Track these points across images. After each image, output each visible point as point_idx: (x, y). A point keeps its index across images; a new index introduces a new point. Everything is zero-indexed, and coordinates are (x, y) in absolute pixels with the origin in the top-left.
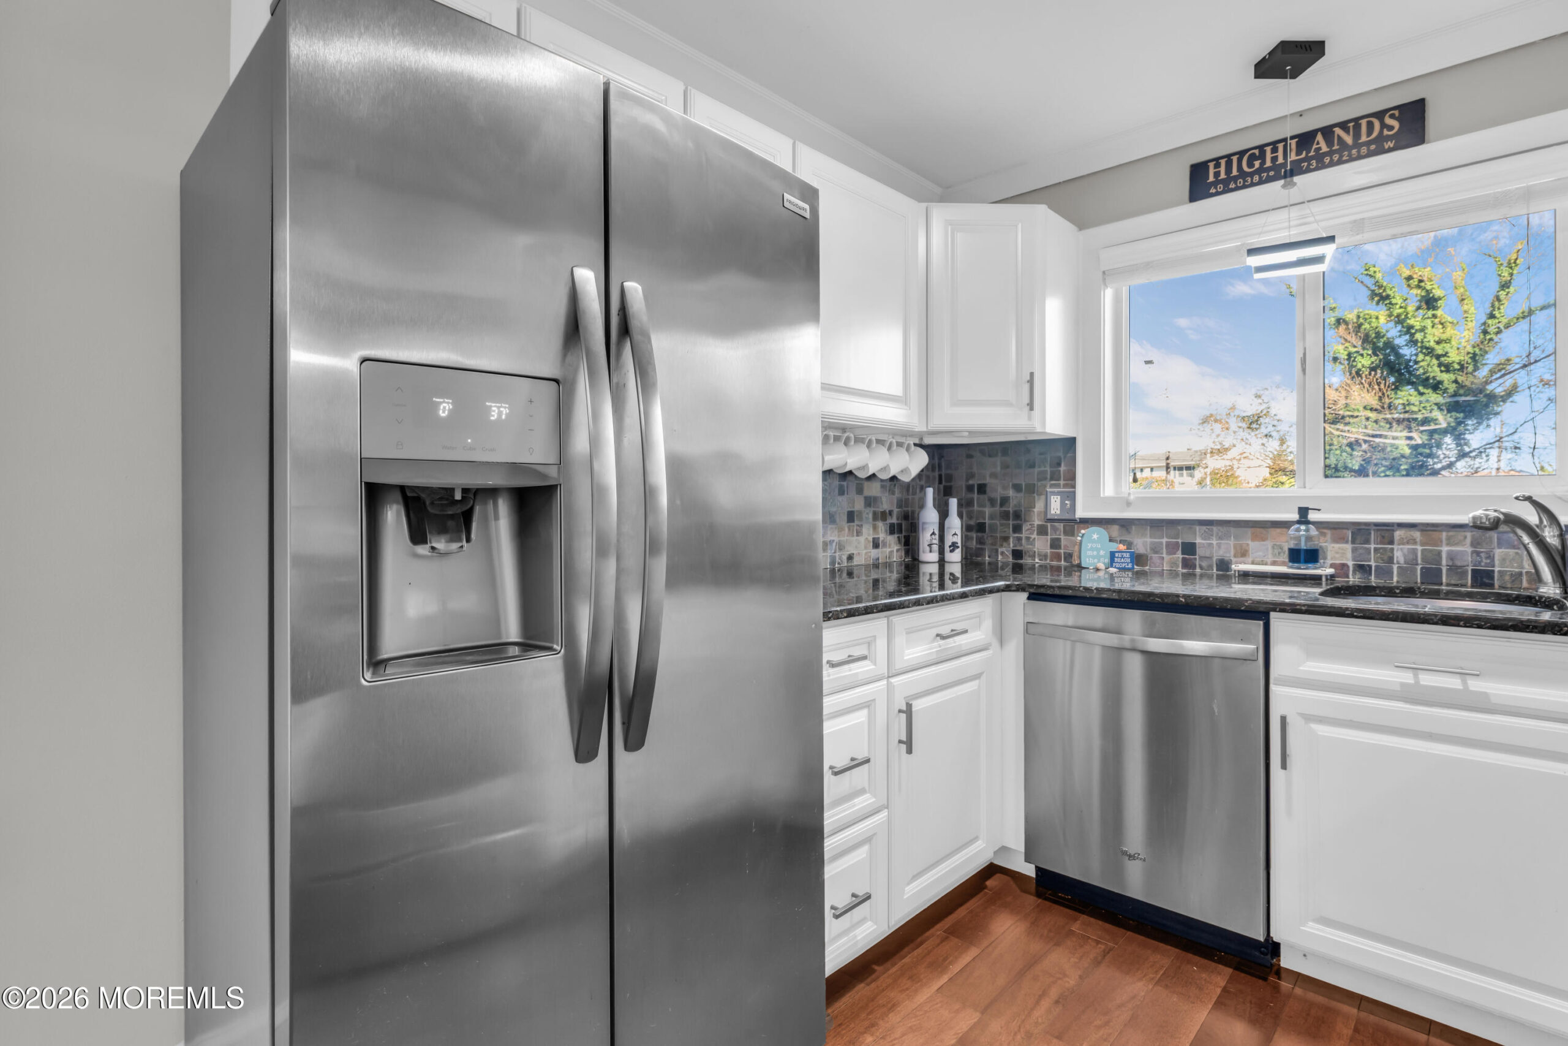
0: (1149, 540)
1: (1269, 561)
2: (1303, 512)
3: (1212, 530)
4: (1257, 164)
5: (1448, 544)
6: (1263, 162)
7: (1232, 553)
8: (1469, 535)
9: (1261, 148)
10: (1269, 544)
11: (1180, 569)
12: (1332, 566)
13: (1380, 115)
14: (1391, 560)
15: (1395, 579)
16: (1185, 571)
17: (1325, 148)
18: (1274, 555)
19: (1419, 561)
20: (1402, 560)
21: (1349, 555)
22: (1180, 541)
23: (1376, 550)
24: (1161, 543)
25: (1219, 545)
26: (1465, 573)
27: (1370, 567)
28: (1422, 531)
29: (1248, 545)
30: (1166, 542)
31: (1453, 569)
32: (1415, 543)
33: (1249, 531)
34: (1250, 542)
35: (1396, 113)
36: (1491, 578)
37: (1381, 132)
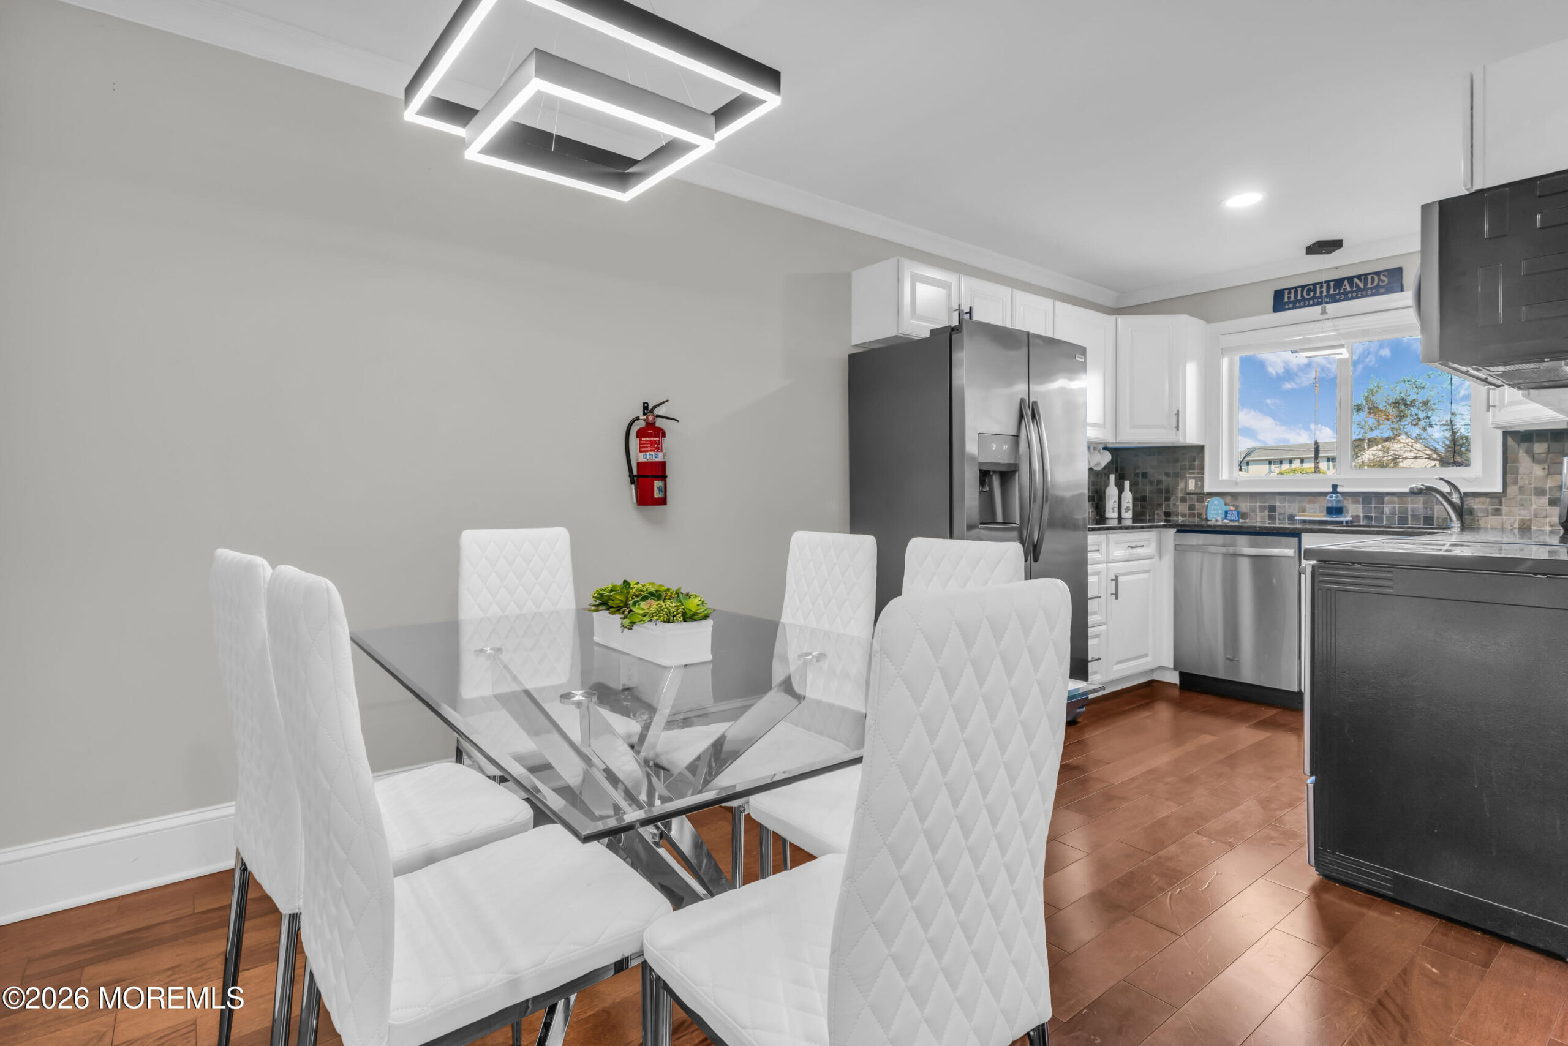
2: (1335, 487)
4: (1311, 294)
5: (1411, 504)
8: (1422, 498)
9: (1314, 285)
10: (1315, 505)
12: (1351, 516)
13: (1378, 273)
14: (1382, 513)
15: (1385, 523)
17: (1349, 288)
19: (1397, 513)
20: (1388, 513)
21: (1361, 510)
23: (1374, 507)
25: (1290, 507)
27: (1372, 516)
28: (1398, 497)
29: (1305, 506)
31: (1415, 517)
33: (1306, 498)
35: (1386, 273)
36: (1433, 521)
37: (1378, 282)
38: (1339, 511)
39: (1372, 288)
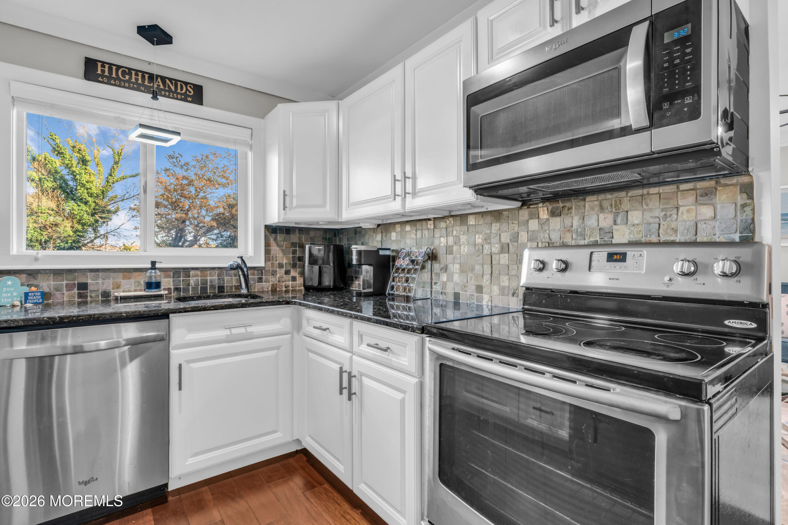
0: (52, 283)
1: (132, 290)
2: (153, 263)
3: (99, 275)
4: (127, 77)
5: (210, 276)
6: (131, 78)
7: (111, 287)
8: (217, 272)
9: (130, 69)
10: (132, 281)
11: (76, 299)
12: (164, 289)
13: (186, 84)
14: (189, 285)
15: (190, 293)
16: (80, 300)
17: (162, 87)
18: (135, 286)
19: (200, 284)
20: (193, 284)
21: (172, 283)
22: (76, 282)
23: (183, 280)
24: (62, 285)
25: (103, 283)
26: (215, 288)
27: (180, 288)
28: (200, 271)
29: (121, 282)
30: (66, 283)
31: (212, 287)
32: (198, 276)
33: (121, 275)
34: (122, 280)
35: (192, 86)
36: (224, 289)
37: (186, 92)
38: (158, 285)
39: (181, 94)
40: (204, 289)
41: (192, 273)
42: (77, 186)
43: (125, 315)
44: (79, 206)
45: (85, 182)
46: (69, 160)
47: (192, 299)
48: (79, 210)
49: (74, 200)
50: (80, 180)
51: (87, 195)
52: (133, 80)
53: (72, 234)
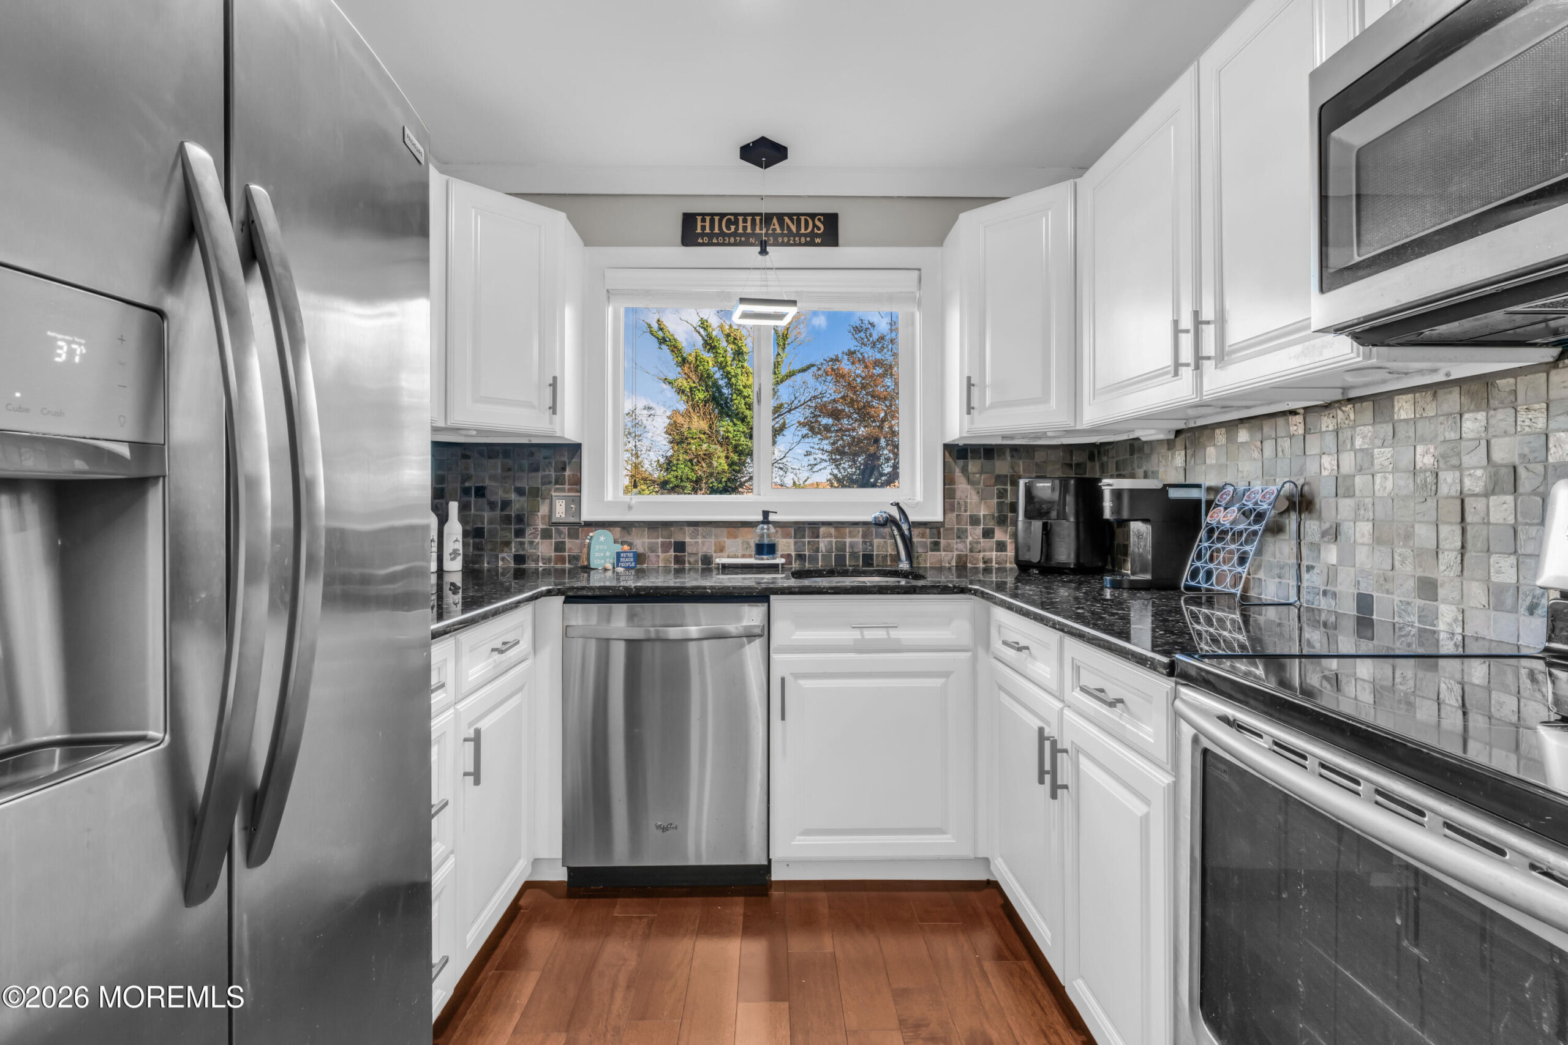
0: (647, 540)
1: (741, 555)
2: (766, 514)
3: (698, 531)
4: (733, 228)
5: (850, 537)
6: (737, 229)
7: (713, 549)
8: (861, 529)
9: (736, 215)
10: (739, 540)
11: (673, 565)
12: (782, 556)
13: (813, 216)
14: (817, 550)
15: (820, 564)
16: (676, 566)
17: (778, 231)
18: (743, 550)
19: (834, 550)
20: (824, 550)
21: (792, 547)
22: (673, 540)
23: (809, 542)
24: (657, 543)
26: (857, 558)
27: (805, 555)
28: (835, 527)
29: (725, 542)
30: (662, 542)
31: (854, 555)
32: (831, 537)
33: (725, 531)
34: (726, 540)
35: (822, 218)
36: (872, 559)
37: (813, 229)
38: (772, 549)
39: (805, 235)
40: (840, 558)
41: (822, 530)
42: (732, 395)
43: (709, 591)
44: (735, 425)
45: (741, 387)
46: (723, 357)
47: (819, 573)
48: (734, 431)
49: (728, 416)
50: (736, 385)
51: (744, 407)
52: (741, 231)
53: (726, 467)
